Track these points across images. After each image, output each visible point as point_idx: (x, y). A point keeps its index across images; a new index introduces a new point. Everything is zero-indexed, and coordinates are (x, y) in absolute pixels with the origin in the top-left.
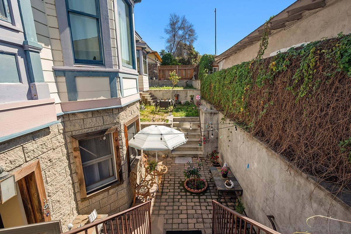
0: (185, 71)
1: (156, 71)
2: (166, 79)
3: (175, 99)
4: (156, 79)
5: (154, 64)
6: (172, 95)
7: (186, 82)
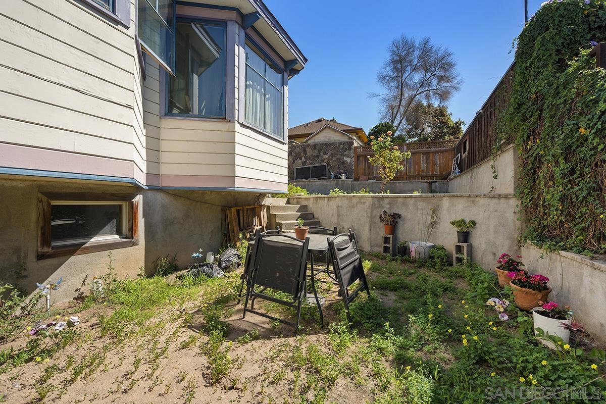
0: (428, 158)
1: (348, 160)
2: (374, 178)
3: (382, 231)
4: (347, 178)
5: (344, 143)
6: (372, 217)
7: (430, 183)
